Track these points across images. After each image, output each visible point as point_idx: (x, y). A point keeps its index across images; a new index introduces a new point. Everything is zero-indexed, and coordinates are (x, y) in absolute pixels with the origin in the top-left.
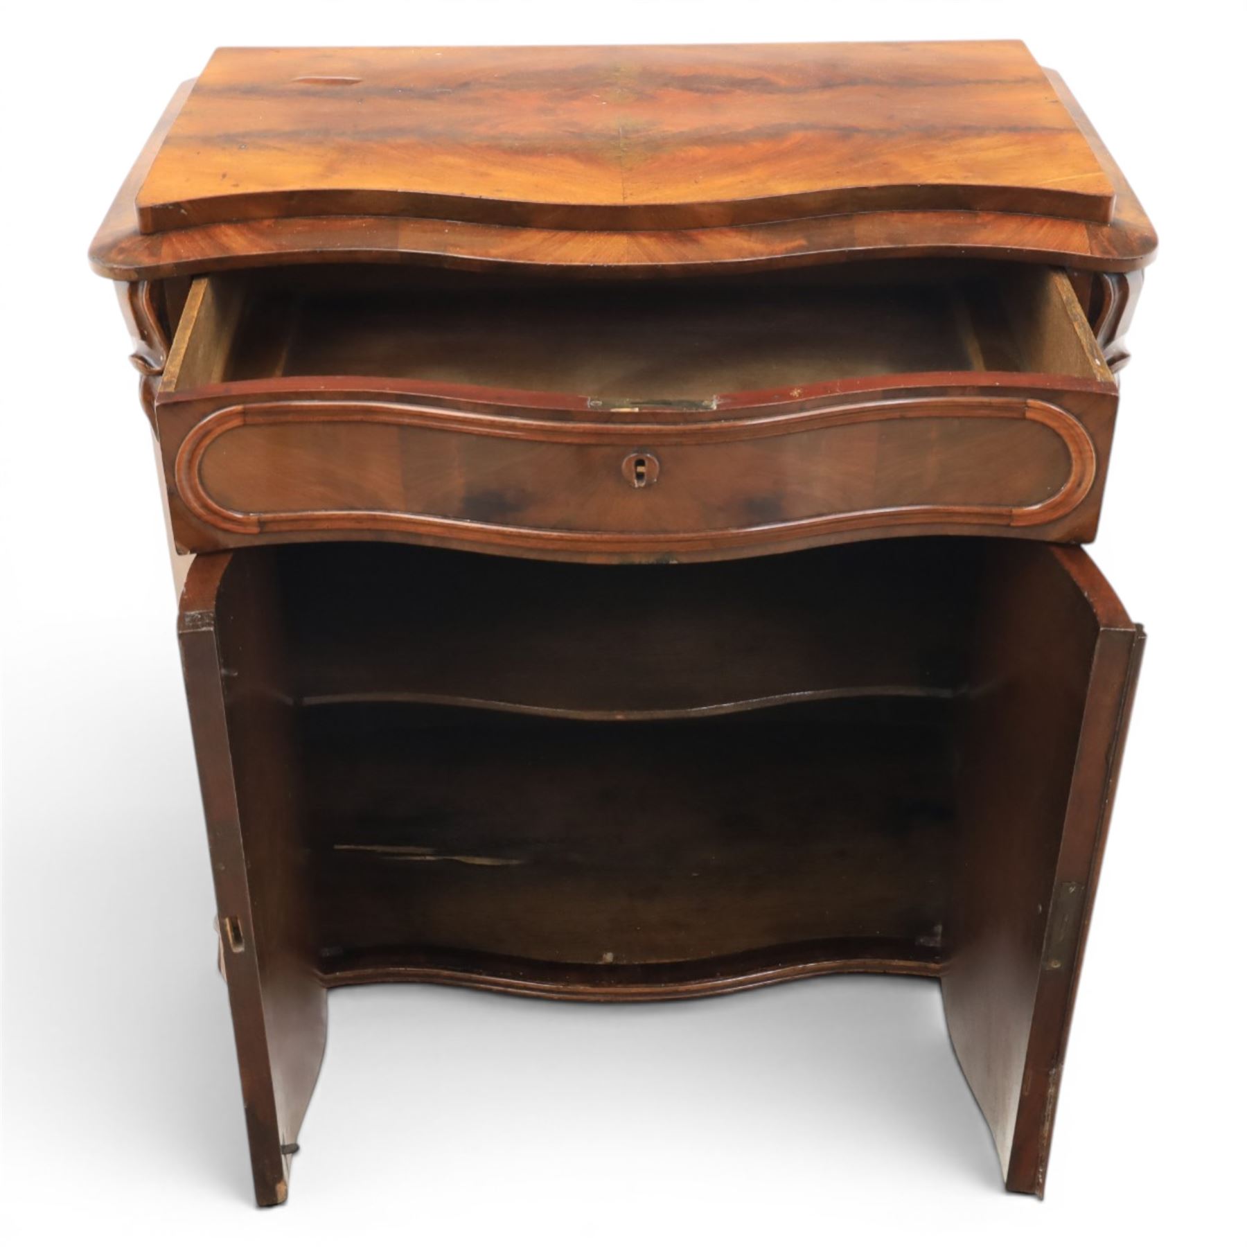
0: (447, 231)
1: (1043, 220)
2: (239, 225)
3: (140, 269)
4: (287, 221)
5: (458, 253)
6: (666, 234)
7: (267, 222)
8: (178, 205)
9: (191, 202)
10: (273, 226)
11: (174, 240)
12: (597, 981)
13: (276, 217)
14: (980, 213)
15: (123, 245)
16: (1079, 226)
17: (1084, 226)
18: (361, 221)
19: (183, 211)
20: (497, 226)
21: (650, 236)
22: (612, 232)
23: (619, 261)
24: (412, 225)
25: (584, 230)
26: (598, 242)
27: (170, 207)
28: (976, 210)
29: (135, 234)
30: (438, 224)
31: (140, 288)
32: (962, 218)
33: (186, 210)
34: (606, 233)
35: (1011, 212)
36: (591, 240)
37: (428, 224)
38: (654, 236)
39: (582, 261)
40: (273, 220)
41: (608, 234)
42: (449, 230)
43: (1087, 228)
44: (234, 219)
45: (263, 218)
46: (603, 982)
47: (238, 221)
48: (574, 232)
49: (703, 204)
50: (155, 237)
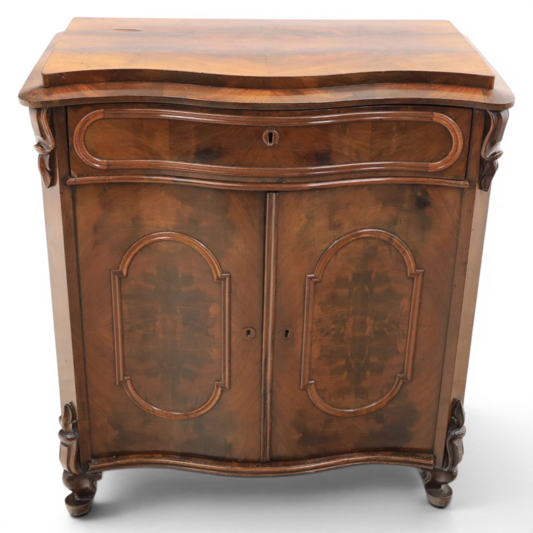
0: (186, 88)
1: (462, 87)
2: (89, 85)
3: (43, 102)
4: (112, 83)
5: (191, 97)
6: (288, 90)
7: (102, 84)
8: (61, 74)
9: (67, 73)
10: (105, 85)
11: (59, 90)
12: (247, 466)
13: (106, 82)
14: (433, 85)
15: (35, 92)
16: (479, 90)
17: (481, 91)
18: (146, 84)
19: (63, 77)
20: (210, 87)
21: (280, 91)
22: (263, 89)
23: (266, 101)
24: (170, 86)
25: (250, 88)
26: (257, 93)
27: (58, 75)
28: (431, 83)
29: (40, 87)
30: (182, 85)
31: (42, 111)
32: (424, 86)
33: (65, 77)
34: (260, 90)
35: (447, 84)
36: (253, 93)
37: (177, 85)
38: (283, 91)
39: (249, 102)
40: (105, 83)
41: (261, 90)
42: (187, 88)
43: (482, 91)
44: (87, 82)
45: (100, 82)
46: (250, 466)
47: (88, 83)
48: (245, 89)
49: (305, 77)
50: (50, 89)
